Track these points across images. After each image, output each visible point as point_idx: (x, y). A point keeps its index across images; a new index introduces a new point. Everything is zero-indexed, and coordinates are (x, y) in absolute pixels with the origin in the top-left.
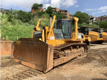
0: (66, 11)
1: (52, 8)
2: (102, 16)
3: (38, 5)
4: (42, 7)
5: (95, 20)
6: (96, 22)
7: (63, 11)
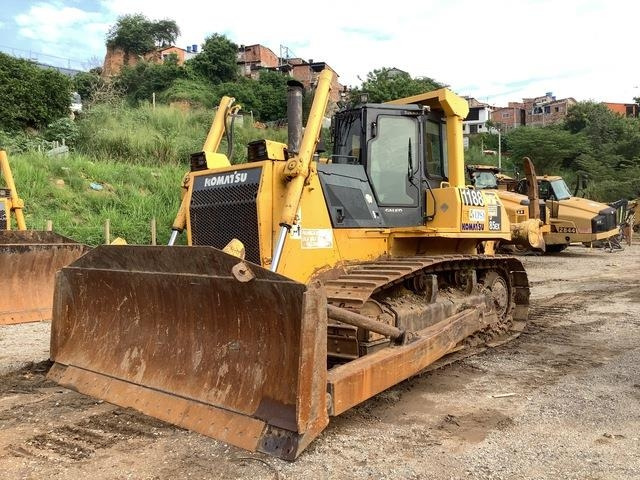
0: (319, 67)
1: (234, 47)
2: (528, 102)
3: (146, 25)
4: (171, 39)
5: (489, 124)
6: (494, 131)
7: (304, 64)
